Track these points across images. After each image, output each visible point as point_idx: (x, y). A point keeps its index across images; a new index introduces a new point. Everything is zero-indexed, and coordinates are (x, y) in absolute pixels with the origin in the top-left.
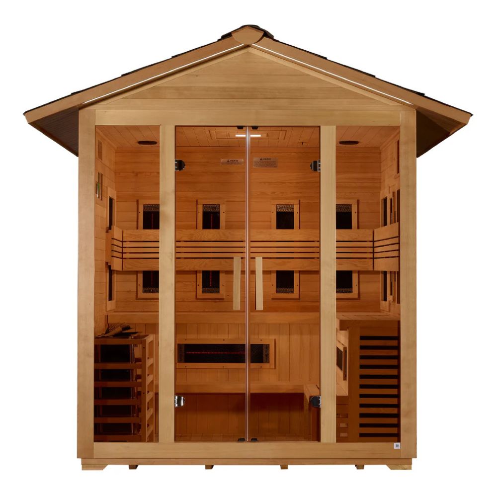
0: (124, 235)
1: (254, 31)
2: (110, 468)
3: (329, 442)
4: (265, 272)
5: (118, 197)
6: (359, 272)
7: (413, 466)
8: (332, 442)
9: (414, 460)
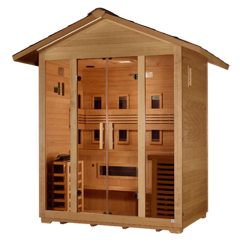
0: (86, 112)
1: (101, 11)
5: (84, 93)
8: (143, 217)
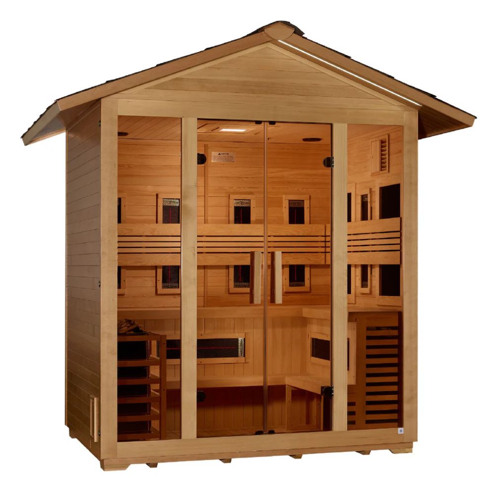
1: (285, 27)
2: (132, 467)
3: (341, 430)
4: (283, 266)
6: (311, 266)
7: (414, 449)
8: (343, 430)
9: (415, 443)
